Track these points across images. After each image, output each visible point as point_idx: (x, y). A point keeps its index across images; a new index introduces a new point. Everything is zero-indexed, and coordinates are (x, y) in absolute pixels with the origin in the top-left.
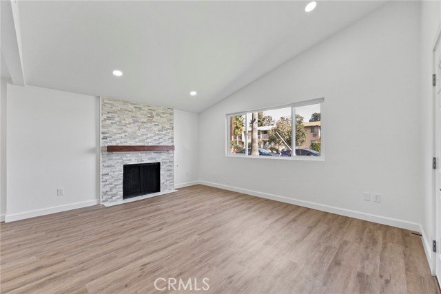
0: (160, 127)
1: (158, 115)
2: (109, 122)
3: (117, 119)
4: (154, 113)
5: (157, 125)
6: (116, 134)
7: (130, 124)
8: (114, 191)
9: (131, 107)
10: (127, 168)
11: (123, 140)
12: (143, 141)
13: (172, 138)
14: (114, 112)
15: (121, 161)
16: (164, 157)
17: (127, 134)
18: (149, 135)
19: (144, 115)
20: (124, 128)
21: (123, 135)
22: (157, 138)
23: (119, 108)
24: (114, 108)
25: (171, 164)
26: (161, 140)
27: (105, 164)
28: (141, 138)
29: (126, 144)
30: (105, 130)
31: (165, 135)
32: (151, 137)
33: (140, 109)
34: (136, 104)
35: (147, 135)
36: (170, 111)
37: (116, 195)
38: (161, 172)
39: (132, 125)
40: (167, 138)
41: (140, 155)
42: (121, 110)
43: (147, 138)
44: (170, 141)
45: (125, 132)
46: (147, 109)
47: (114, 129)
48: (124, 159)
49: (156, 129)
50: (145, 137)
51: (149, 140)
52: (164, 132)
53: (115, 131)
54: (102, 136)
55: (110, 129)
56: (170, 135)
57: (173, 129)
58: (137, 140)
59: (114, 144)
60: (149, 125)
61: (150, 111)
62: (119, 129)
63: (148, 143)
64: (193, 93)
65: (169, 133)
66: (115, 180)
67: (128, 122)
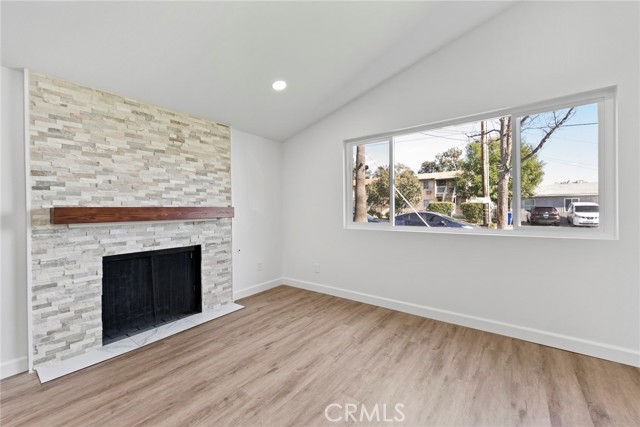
0: (200, 164)
1: (193, 136)
2: (54, 143)
3: (81, 137)
4: (185, 132)
5: (193, 160)
6: (78, 176)
7: (119, 152)
8: (75, 328)
9: (124, 110)
10: (114, 266)
11: (100, 194)
12: (158, 195)
13: (228, 191)
14: (72, 118)
15: (96, 246)
16: (211, 233)
17: (113, 178)
18: (173, 183)
19: (160, 133)
20: (105, 163)
21: (100, 180)
22: (193, 188)
23: (87, 109)
24: (72, 108)
25: (224, 247)
26: (202, 195)
27: (45, 258)
28: (152, 189)
29: (110, 204)
30: (45, 165)
31: (212, 183)
32: (178, 188)
33: (149, 118)
34: (138, 105)
35: (168, 181)
36: (222, 130)
37: (80, 337)
38: (203, 268)
39: (128, 156)
40: (216, 190)
41: (150, 229)
42: (93, 115)
43: (168, 189)
44: (224, 195)
45: (107, 171)
46: (167, 119)
47: (72, 162)
48: (104, 241)
49: (191, 168)
50: (162, 186)
51: (173, 195)
52: (210, 177)
53: (76, 168)
54: (31, 181)
55: (59, 162)
56: (223, 185)
57: (228, 170)
58: (142, 193)
59: (72, 202)
60: (173, 159)
61: (176, 126)
62: (91, 163)
63: (172, 199)
64: (279, 85)
65: (221, 179)
66: (78, 299)
67: (114, 148)
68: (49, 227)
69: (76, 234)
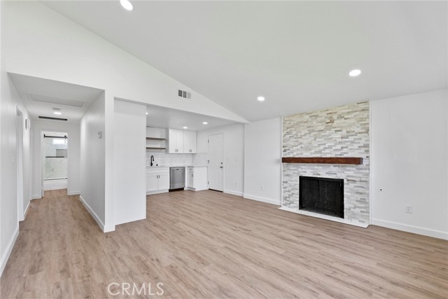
0: (344, 132)
1: (340, 117)
2: (288, 136)
3: (294, 133)
4: (335, 117)
5: (339, 131)
6: (293, 146)
7: (305, 135)
8: (291, 199)
9: (306, 117)
10: (303, 180)
11: (299, 152)
12: (320, 152)
13: (367, 146)
14: (292, 126)
15: (297, 172)
16: (351, 173)
17: (303, 146)
18: (327, 145)
19: (321, 122)
20: (300, 140)
21: (299, 147)
22: (339, 147)
23: (295, 122)
24: (292, 123)
25: (363, 184)
26: (345, 150)
27: (285, 173)
28: (317, 149)
29: (301, 156)
30: (285, 144)
31: (353, 142)
32: (330, 147)
33: (316, 116)
34: (312, 113)
35: (325, 144)
36: (362, 106)
37: (293, 202)
38: (345, 193)
39: (308, 136)
40: (356, 146)
41: (316, 167)
42: (297, 124)
43: (325, 148)
44: (363, 150)
45: (301, 143)
46: (324, 114)
47: (291, 142)
48: (300, 170)
49: (338, 135)
50: (322, 147)
51: (327, 151)
52: (351, 139)
53: (292, 144)
54: (283, 149)
55: (289, 142)
56: (362, 142)
57: (367, 131)
58: (313, 151)
59: (291, 156)
60: (328, 133)
61: (330, 115)
62: (296, 141)
63: (326, 153)
64: (355, 73)
65: (361, 139)
66: (293, 189)
67: (303, 134)
68: (282, 164)
69: (293, 166)
